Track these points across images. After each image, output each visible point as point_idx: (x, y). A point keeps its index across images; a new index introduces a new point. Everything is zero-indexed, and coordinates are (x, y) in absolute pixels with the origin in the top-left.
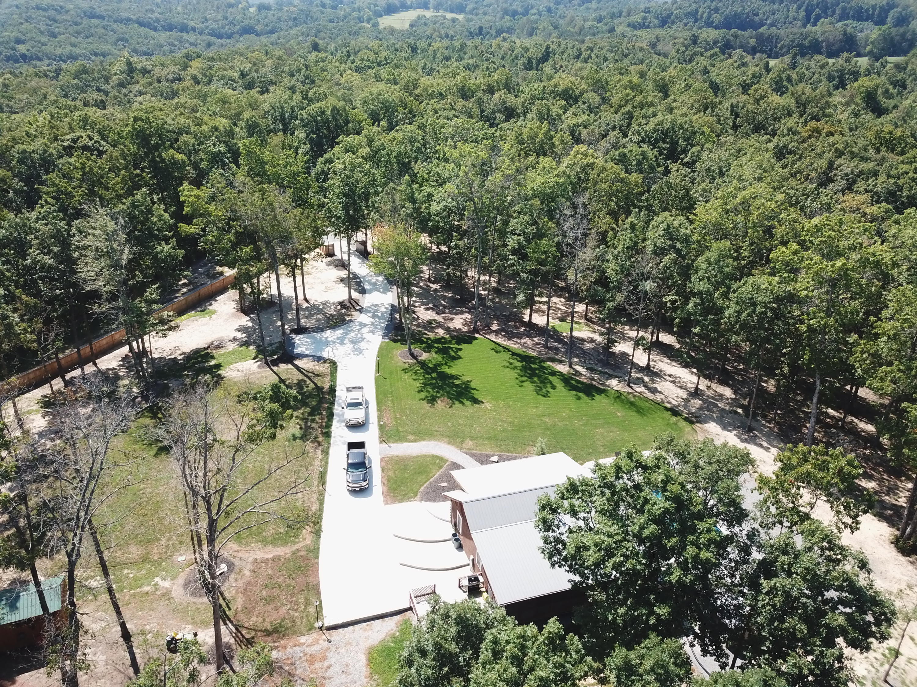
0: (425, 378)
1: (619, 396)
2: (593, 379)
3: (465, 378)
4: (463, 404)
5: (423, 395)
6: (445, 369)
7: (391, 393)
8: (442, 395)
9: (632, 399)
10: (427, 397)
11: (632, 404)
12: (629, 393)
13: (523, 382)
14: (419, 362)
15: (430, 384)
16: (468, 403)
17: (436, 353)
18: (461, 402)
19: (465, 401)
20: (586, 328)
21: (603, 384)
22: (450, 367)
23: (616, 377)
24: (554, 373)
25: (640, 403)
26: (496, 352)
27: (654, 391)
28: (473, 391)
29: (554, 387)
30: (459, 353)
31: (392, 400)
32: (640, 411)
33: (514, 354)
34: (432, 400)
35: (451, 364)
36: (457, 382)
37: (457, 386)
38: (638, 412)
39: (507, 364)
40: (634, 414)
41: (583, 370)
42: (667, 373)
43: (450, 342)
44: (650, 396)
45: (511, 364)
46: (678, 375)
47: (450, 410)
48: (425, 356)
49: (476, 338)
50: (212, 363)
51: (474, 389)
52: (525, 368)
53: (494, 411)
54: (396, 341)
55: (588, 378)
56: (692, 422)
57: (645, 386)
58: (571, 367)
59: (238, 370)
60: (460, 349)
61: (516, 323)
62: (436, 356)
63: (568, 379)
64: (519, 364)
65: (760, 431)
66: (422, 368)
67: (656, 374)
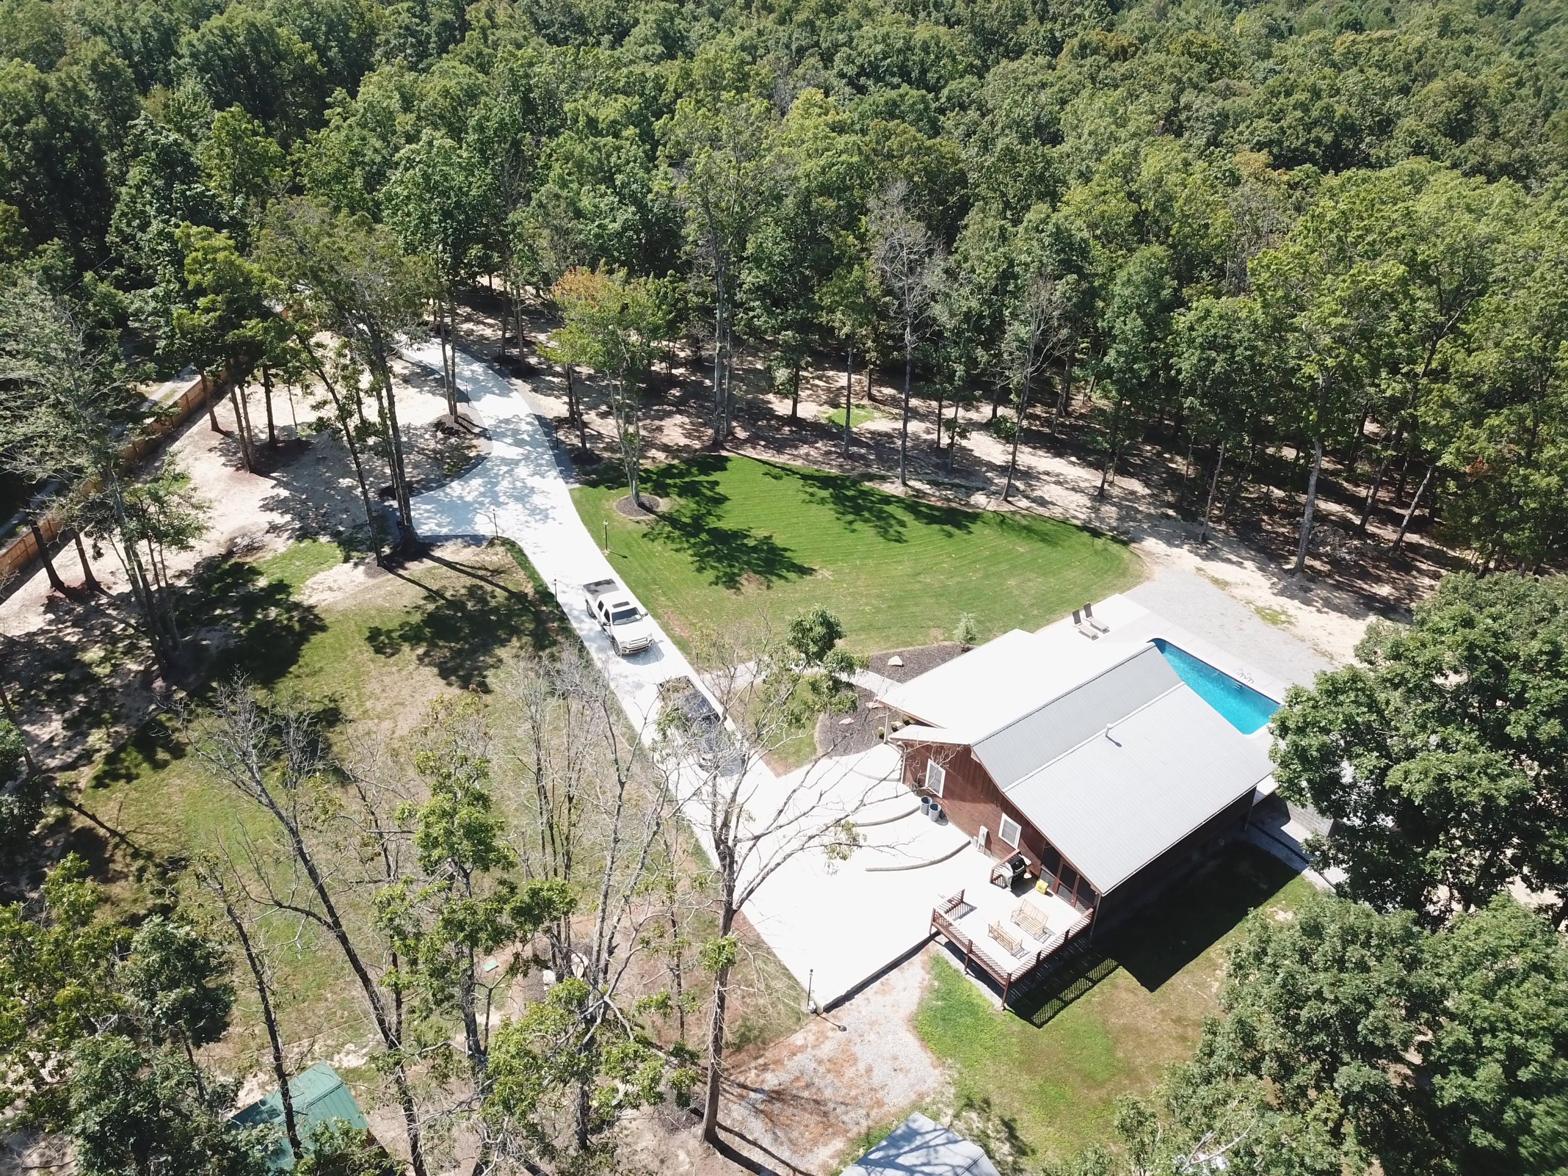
0: (694, 545)
1: (1002, 521)
2: (949, 500)
3: (761, 533)
4: (786, 579)
5: (710, 575)
6: (713, 523)
7: (654, 581)
8: (742, 569)
9: (1024, 522)
10: (718, 577)
11: (1028, 529)
12: (1013, 513)
13: (851, 523)
14: (662, 517)
15: (709, 554)
16: (792, 576)
17: (680, 496)
18: (780, 577)
19: (784, 573)
20: (877, 414)
21: (967, 504)
22: (719, 518)
23: (978, 489)
24: (887, 500)
25: (1036, 526)
26: (775, 477)
27: (1042, 502)
28: (787, 554)
29: (902, 524)
30: (719, 489)
31: (664, 594)
32: (1044, 538)
33: (805, 477)
34: (731, 582)
35: (718, 511)
36: (751, 543)
37: (754, 549)
38: (1043, 540)
39: (807, 497)
40: (1041, 545)
41: (926, 488)
42: (1041, 469)
43: (689, 473)
44: (1041, 510)
45: (812, 495)
46: (1057, 471)
47: (772, 594)
48: (664, 505)
49: (727, 459)
50: (262, 582)
51: (786, 550)
52: (839, 499)
53: (842, 581)
54: (594, 484)
55: (940, 498)
56: (1125, 544)
57: (1027, 497)
58: (905, 484)
59: (330, 589)
60: (716, 483)
61: (768, 420)
62: (682, 501)
63: (914, 506)
64: (825, 494)
65: (1216, 538)
66: (674, 528)
67: (1028, 475)
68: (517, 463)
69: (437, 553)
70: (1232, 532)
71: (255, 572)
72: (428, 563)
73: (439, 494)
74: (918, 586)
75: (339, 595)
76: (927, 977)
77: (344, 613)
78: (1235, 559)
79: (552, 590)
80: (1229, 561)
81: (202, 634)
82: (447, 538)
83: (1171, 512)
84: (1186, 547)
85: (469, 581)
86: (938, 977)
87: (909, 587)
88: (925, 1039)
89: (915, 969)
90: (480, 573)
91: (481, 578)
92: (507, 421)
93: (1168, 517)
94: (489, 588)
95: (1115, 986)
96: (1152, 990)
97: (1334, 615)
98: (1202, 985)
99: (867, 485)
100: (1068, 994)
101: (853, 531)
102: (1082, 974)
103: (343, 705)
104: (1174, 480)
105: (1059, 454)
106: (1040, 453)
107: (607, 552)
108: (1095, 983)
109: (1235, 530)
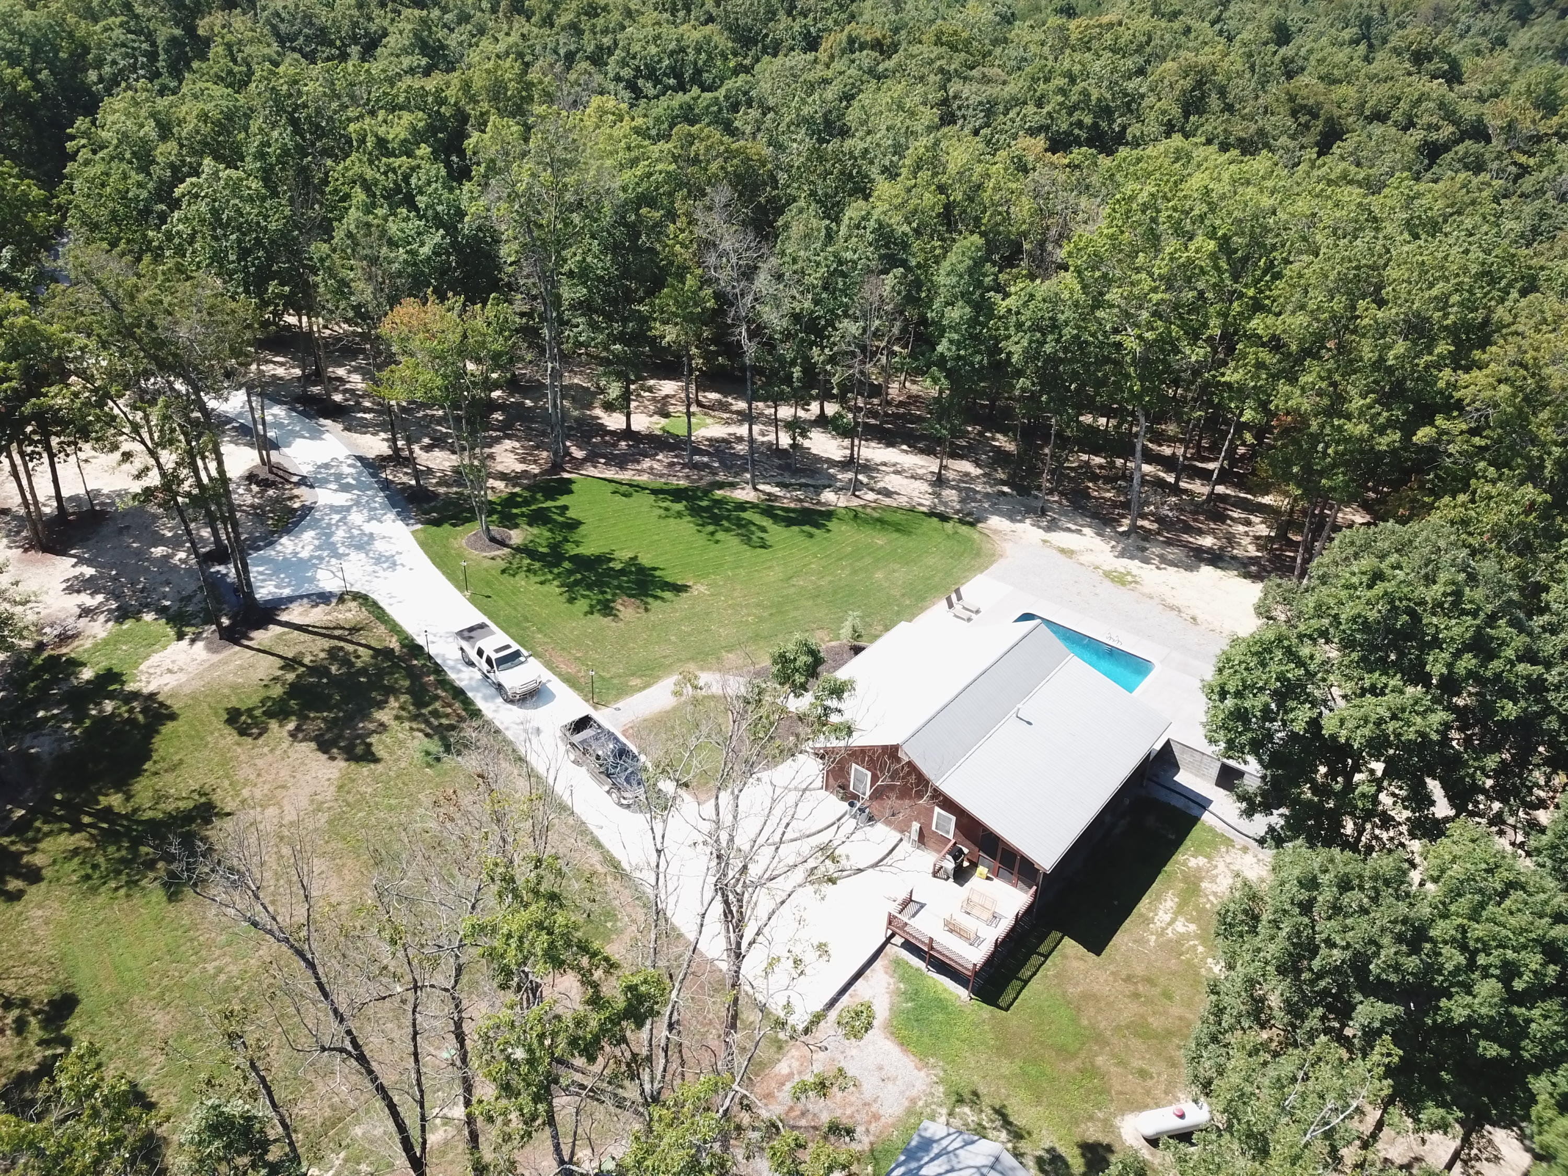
0: (559, 575)
1: (856, 516)
2: (800, 501)
3: (626, 555)
4: (662, 599)
5: (582, 605)
6: (572, 550)
7: (526, 619)
8: (614, 595)
9: (876, 515)
10: (591, 606)
11: (880, 521)
12: (864, 506)
13: (712, 534)
14: (518, 549)
15: (577, 583)
16: (667, 595)
17: (530, 525)
18: (656, 597)
19: (659, 593)
20: (709, 421)
21: (819, 503)
22: (577, 543)
23: (825, 487)
24: (742, 506)
25: (888, 516)
26: (624, 495)
27: (887, 493)
28: (657, 573)
29: (763, 529)
30: (569, 514)
31: (539, 630)
32: (899, 528)
33: (655, 492)
34: (607, 609)
35: (575, 537)
36: (618, 566)
37: (622, 572)
38: (898, 530)
39: (662, 512)
40: (895, 535)
41: (776, 490)
42: (878, 461)
43: (534, 500)
44: (887, 501)
45: (667, 509)
46: (893, 460)
47: (652, 616)
48: (516, 536)
49: (570, 481)
50: (87, 674)
51: (655, 569)
52: (695, 511)
53: (720, 594)
54: (437, 523)
55: (792, 499)
56: (972, 524)
57: (872, 490)
58: (756, 489)
59: (170, 671)
60: (565, 508)
61: (602, 437)
62: (535, 531)
63: (768, 510)
64: (679, 507)
65: (1052, 509)
66: (533, 559)
67: (867, 468)
68: (348, 509)
69: (284, 617)
70: (1064, 502)
71: (75, 664)
72: (275, 630)
73: (270, 552)
74: (793, 590)
75: (182, 677)
76: (892, 981)
77: (193, 696)
78: (1073, 527)
79: (420, 641)
80: (1069, 530)
81: (28, 741)
82: (291, 600)
83: (1006, 489)
84: (1028, 521)
85: (327, 643)
86: (902, 979)
87: (785, 592)
88: (904, 1043)
89: (879, 975)
90: (337, 633)
91: (339, 638)
92: (326, 466)
93: (1004, 494)
94: (350, 648)
95: (1065, 957)
96: (1098, 954)
97: (1172, 570)
98: (1141, 941)
99: (719, 493)
100: (1025, 973)
101: (717, 542)
102: (1033, 951)
103: (216, 798)
104: (1001, 458)
105: (890, 444)
106: (873, 444)
107: (468, 594)
108: (1046, 957)
109: (1068, 500)
